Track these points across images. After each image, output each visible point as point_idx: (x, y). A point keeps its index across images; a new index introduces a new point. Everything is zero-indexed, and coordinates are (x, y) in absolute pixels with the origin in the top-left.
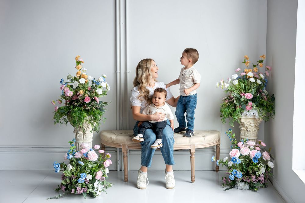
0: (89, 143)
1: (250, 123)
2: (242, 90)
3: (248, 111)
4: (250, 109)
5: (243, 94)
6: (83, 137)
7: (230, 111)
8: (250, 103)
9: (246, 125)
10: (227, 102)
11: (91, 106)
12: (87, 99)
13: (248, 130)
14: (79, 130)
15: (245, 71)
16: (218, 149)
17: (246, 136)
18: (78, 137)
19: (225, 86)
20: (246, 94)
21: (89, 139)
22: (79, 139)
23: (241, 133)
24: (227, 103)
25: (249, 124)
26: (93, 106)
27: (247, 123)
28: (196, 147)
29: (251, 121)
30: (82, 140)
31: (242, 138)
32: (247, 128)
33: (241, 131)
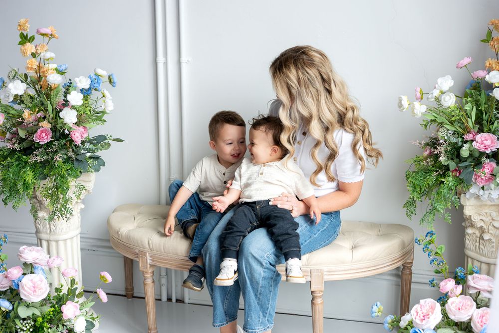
0: (65, 240)
1: (493, 220)
2: (470, 124)
3: (483, 188)
4: (486, 181)
5: (471, 136)
6: (48, 226)
7: (431, 184)
8: (489, 166)
9: (480, 224)
10: (426, 153)
11: (52, 152)
12: (44, 135)
13: (486, 237)
14: (41, 208)
15: (487, 64)
16: (406, 274)
17: (480, 254)
18: (38, 225)
19: (415, 111)
20: (479, 137)
21: (64, 230)
22: (41, 230)
23: (467, 241)
24: (425, 159)
25: (487, 220)
26: (56, 151)
27: (484, 218)
28: (327, 278)
29: (494, 214)
30: (47, 233)
31: (468, 257)
32: (482, 230)
33: (467, 237)
